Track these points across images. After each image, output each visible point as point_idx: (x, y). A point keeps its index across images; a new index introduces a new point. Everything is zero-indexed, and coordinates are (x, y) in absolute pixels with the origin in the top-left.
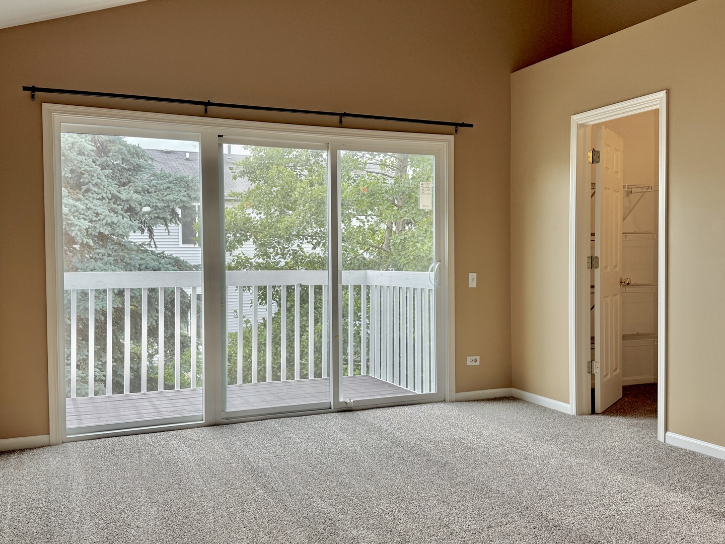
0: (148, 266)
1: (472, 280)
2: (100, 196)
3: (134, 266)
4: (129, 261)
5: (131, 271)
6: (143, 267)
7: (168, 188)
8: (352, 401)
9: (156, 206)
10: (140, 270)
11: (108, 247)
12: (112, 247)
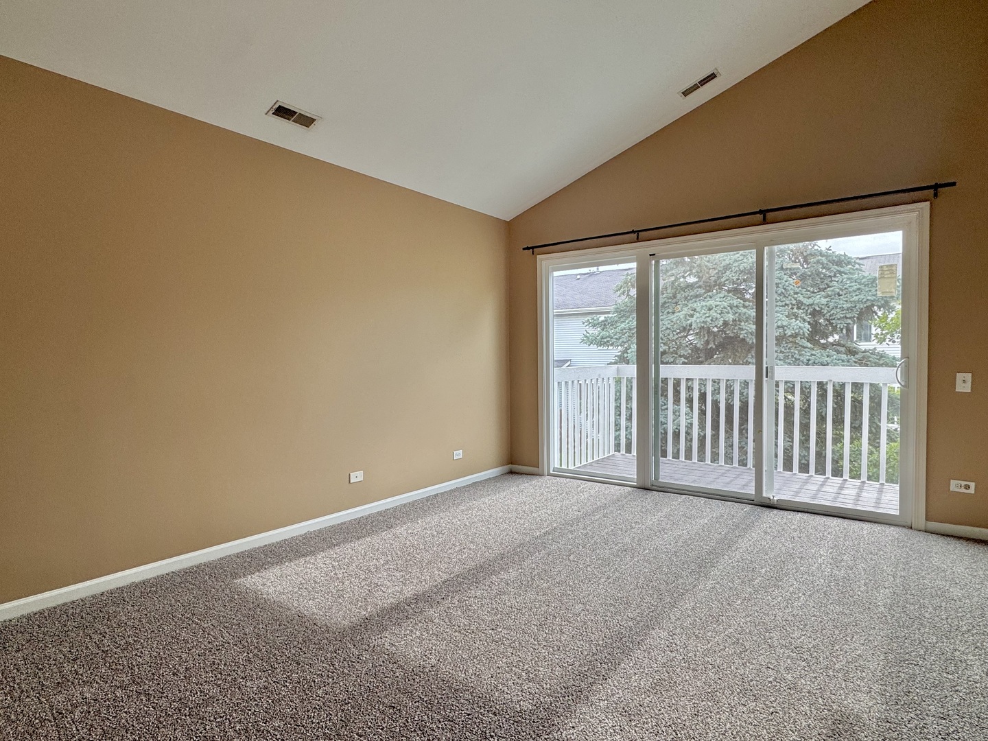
0: (816, 362)
1: (964, 383)
2: (783, 303)
3: (803, 362)
4: (798, 357)
5: (799, 365)
6: (810, 362)
7: (859, 289)
8: (775, 498)
9: (843, 307)
10: (808, 364)
11: (782, 345)
12: (785, 345)
